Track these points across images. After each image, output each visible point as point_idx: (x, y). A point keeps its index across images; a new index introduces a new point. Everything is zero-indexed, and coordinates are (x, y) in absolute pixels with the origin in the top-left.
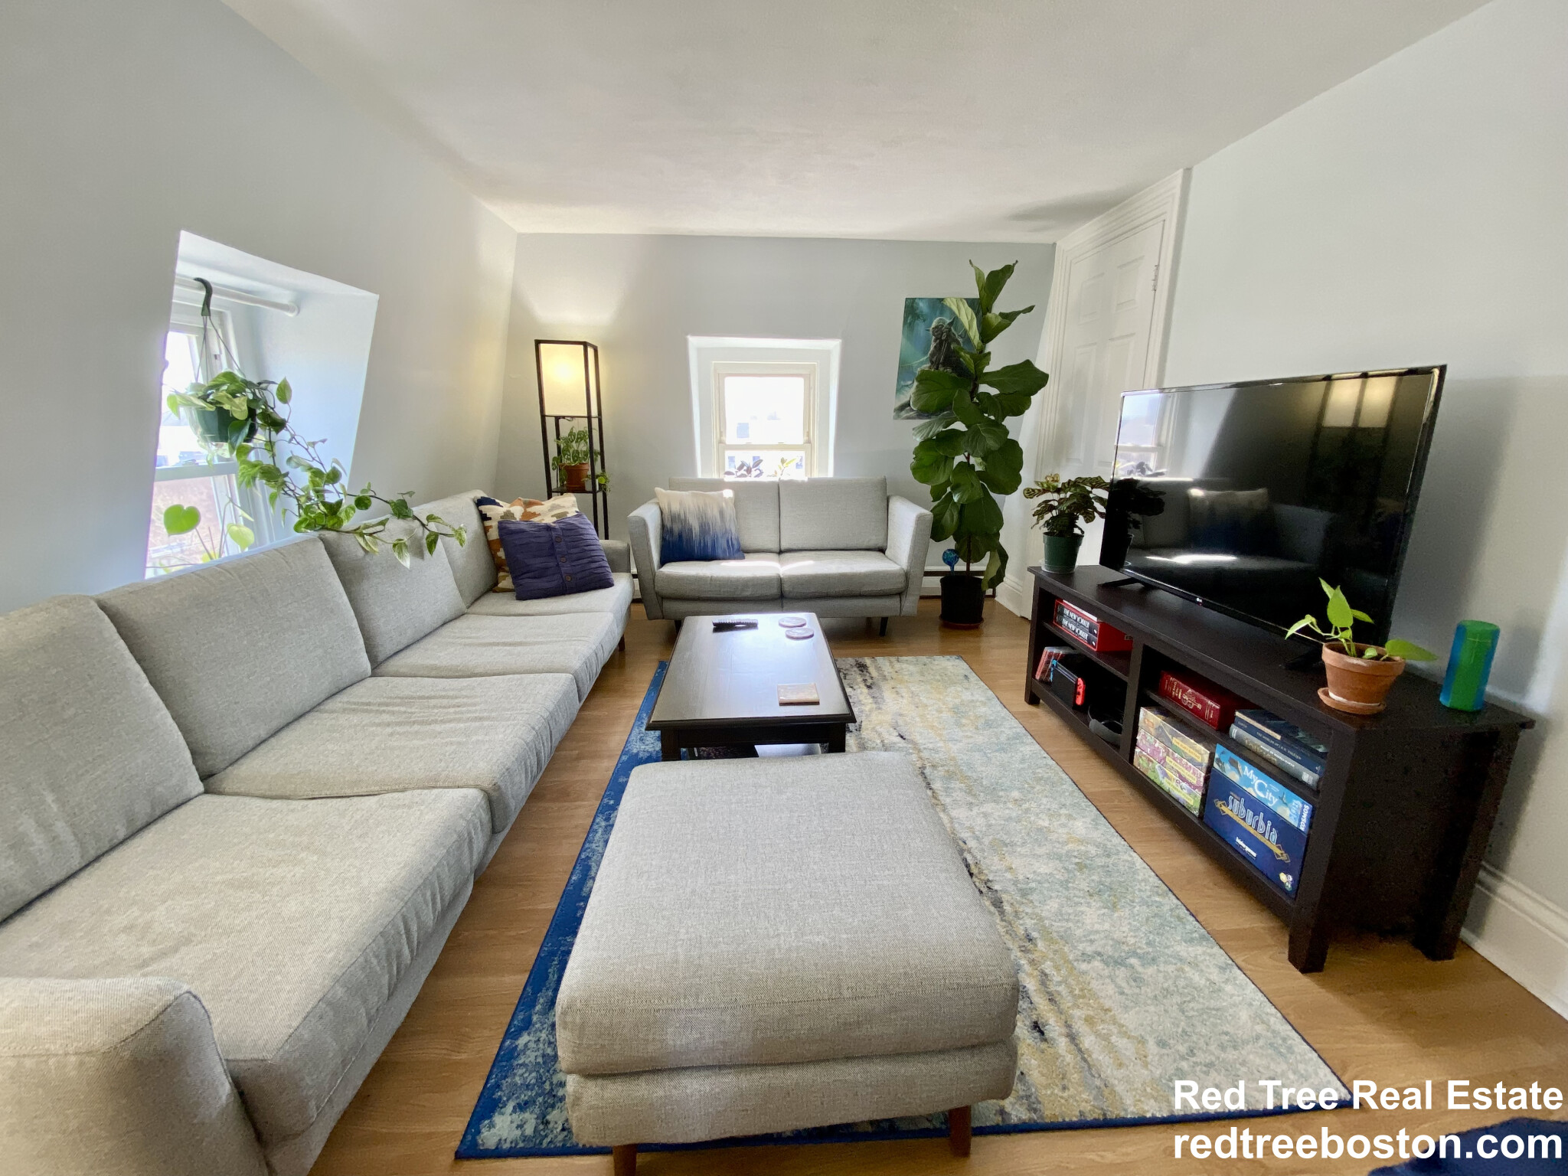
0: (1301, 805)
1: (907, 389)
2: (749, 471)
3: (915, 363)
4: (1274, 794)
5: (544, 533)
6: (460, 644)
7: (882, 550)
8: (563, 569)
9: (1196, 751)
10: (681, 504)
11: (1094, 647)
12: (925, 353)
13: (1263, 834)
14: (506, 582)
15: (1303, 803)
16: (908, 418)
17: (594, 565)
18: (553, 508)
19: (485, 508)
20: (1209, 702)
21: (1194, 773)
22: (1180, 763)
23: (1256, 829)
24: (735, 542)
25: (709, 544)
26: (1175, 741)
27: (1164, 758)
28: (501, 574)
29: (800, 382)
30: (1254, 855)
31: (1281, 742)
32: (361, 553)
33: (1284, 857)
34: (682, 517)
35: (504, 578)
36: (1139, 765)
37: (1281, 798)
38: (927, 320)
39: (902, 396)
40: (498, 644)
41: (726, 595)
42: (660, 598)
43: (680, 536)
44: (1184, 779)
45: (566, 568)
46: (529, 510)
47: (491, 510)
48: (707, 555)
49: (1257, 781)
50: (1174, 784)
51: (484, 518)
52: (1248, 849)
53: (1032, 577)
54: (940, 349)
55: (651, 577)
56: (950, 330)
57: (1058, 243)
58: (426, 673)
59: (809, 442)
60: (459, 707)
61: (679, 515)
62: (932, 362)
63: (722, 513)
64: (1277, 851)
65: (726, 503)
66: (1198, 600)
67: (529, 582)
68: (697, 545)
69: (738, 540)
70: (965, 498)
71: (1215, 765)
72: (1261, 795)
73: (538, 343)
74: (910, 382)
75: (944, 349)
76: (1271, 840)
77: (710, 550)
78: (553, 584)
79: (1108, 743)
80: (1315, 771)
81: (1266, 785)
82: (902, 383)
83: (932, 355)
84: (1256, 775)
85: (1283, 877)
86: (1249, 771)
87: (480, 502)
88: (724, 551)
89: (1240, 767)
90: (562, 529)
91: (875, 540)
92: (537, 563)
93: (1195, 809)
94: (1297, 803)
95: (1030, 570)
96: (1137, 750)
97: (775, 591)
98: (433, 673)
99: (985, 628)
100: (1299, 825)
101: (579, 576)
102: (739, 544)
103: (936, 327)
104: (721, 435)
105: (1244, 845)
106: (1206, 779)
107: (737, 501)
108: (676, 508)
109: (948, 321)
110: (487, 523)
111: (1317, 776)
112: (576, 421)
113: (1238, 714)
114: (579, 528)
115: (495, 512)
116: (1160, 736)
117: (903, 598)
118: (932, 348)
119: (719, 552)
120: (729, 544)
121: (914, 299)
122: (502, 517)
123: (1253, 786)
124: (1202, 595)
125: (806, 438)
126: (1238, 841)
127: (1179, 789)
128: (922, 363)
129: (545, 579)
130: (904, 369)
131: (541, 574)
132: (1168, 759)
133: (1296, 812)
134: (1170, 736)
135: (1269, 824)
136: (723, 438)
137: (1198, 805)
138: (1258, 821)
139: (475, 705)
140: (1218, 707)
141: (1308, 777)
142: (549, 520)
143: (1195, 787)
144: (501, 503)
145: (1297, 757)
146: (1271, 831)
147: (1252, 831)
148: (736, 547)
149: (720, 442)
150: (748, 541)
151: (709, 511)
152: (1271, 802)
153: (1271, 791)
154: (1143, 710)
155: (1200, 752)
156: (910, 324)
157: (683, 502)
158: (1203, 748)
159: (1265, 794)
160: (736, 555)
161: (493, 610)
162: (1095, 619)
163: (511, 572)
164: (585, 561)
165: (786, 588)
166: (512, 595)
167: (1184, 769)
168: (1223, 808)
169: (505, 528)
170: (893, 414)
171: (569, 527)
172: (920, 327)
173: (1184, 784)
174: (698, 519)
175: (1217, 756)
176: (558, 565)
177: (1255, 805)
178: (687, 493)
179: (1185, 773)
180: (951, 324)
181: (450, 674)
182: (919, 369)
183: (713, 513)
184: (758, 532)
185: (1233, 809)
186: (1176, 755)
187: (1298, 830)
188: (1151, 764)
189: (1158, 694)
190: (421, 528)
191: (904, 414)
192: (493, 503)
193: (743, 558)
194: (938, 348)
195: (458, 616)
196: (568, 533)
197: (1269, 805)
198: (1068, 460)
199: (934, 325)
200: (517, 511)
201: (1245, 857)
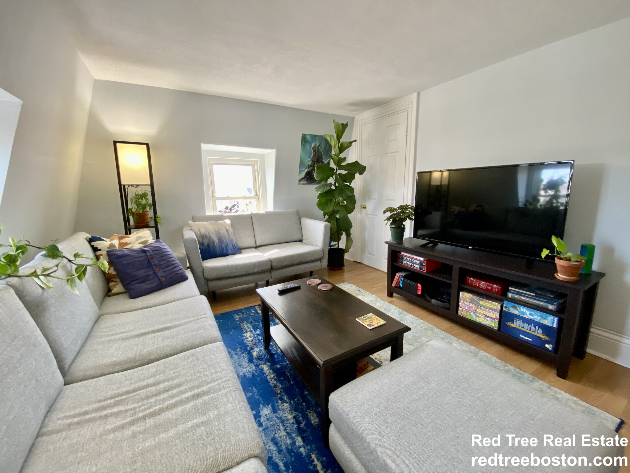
0: (553, 318)
1: (303, 172)
2: (231, 209)
3: (306, 161)
4: (538, 316)
5: (142, 254)
6: (119, 339)
7: (301, 241)
8: (159, 275)
9: (493, 305)
10: (205, 229)
11: (425, 271)
12: (310, 157)
13: (535, 332)
14: (118, 288)
15: (554, 317)
16: (303, 184)
17: (176, 269)
18: (138, 238)
19: (95, 244)
20: (495, 286)
21: (493, 314)
22: (485, 311)
23: (530, 330)
24: (236, 245)
25: (224, 248)
26: (481, 302)
27: (476, 310)
28: (112, 284)
29: (250, 168)
30: (531, 340)
31: (535, 296)
32: (40, 290)
33: (547, 338)
34: (208, 235)
35: (115, 286)
36: (462, 314)
37: (542, 317)
38: (310, 143)
39: (301, 175)
40: (149, 333)
41: (245, 273)
42: (206, 281)
43: (208, 245)
44: (488, 317)
45: (160, 274)
46: (122, 241)
47: (98, 244)
48: (224, 254)
49: (528, 313)
50: (483, 319)
51: (95, 249)
52: (527, 338)
53: (387, 245)
54: (315, 156)
55: (201, 270)
56: (319, 148)
57: (356, 117)
58: (111, 370)
59: (257, 195)
60: (168, 391)
61: (206, 235)
62: (312, 161)
63: (227, 231)
64: (543, 337)
65: (228, 226)
66: (469, 247)
67: (138, 286)
68: (218, 249)
69: (237, 244)
70: (342, 216)
71: (504, 309)
72: (531, 317)
73: (115, 143)
74: (304, 169)
75: (316, 156)
76: (539, 333)
77: (225, 251)
78: (154, 285)
79: (442, 308)
80: (554, 305)
81: (533, 313)
82: (301, 169)
83: (313, 158)
84: (527, 310)
85: (547, 346)
86: (523, 309)
87: (90, 241)
88: (232, 250)
89: (518, 308)
90: (153, 251)
91: (298, 237)
92: (141, 273)
93: (496, 327)
94: (551, 317)
95: (386, 243)
96: (460, 309)
97: (269, 267)
98: (117, 368)
99: (345, 268)
100: (553, 325)
101: (169, 277)
102: (237, 245)
103: (314, 147)
104: (213, 193)
105: (524, 337)
106: (500, 315)
107: (232, 224)
108: (203, 231)
109: (318, 145)
110: (98, 253)
111: (555, 307)
112: (139, 188)
113: (510, 288)
114: (163, 248)
115: (104, 245)
116: (472, 301)
117: (322, 261)
118: (312, 155)
119: (230, 252)
120: (234, 247)
121: (305, 134)
122: (108, 248)
123: (526, 315)
124: (471, 246)
125: (255, 193)
126: (521, 336)
127: (486, 320)
128: (309, 161)
129: (147, 282)
130: (302, 163)
131: (144, 280)
132: (478, 310)
133: (551, 321)
134: (478, 301)
135: (537, 327)
136: (214, 194)
137: (497, 325)
138: (531, 327)
139: (178, 385)
140: (500, 287)
141: (551, 307)
142: (137, 246)
143: (494, 319)
144: (105, 239)
145: (545, 300)
146: (538, 329)
147: (528, 331)
148: (237, 247)
149: (213, 196)
150: (241, 244)
151: (221, 231)
152: (537, 319)
153: (537, 315)
154: (461, 293)
155: (497, 306)
156: (304, 145)
157: (206, 228)
158: (497, 303)
159: (533, 317)
160: (238, 252)
161: (119, 309)
162: (422, 259)
163: (122, 282)
164: (171, 267)
165: (274, 264)
166: (126, 296)
167: (488, 313)
168: (511, 325)
169: (112, 255)
170: (298, 182)
171: (156, 249)
172: (308, 146)
173: (488, 319)
174: (217, 236)
175: (504, 305)
176: (155, 272)
177: (529, 322)
178: (207, 223)
179: (488, 314)
180: (319, 146)
181: (131, 365)
182: (307, 164)
183: (223, 232)
184: (245, 240)
185: (517, 324)
186: (482, 308)
187: (552, 328)
188: (468, 313)
189: (467, 285)
190: (69, 263)
191: (302, 182)
192: (100, 239)
193: (241, 253)
194: (314, 155)
195: (98, 319)
196: (157, 252)
197: (536, 320)
198: (369, 199)
199: (313, 146)
200: (116, 242)
201: (527, 341)
